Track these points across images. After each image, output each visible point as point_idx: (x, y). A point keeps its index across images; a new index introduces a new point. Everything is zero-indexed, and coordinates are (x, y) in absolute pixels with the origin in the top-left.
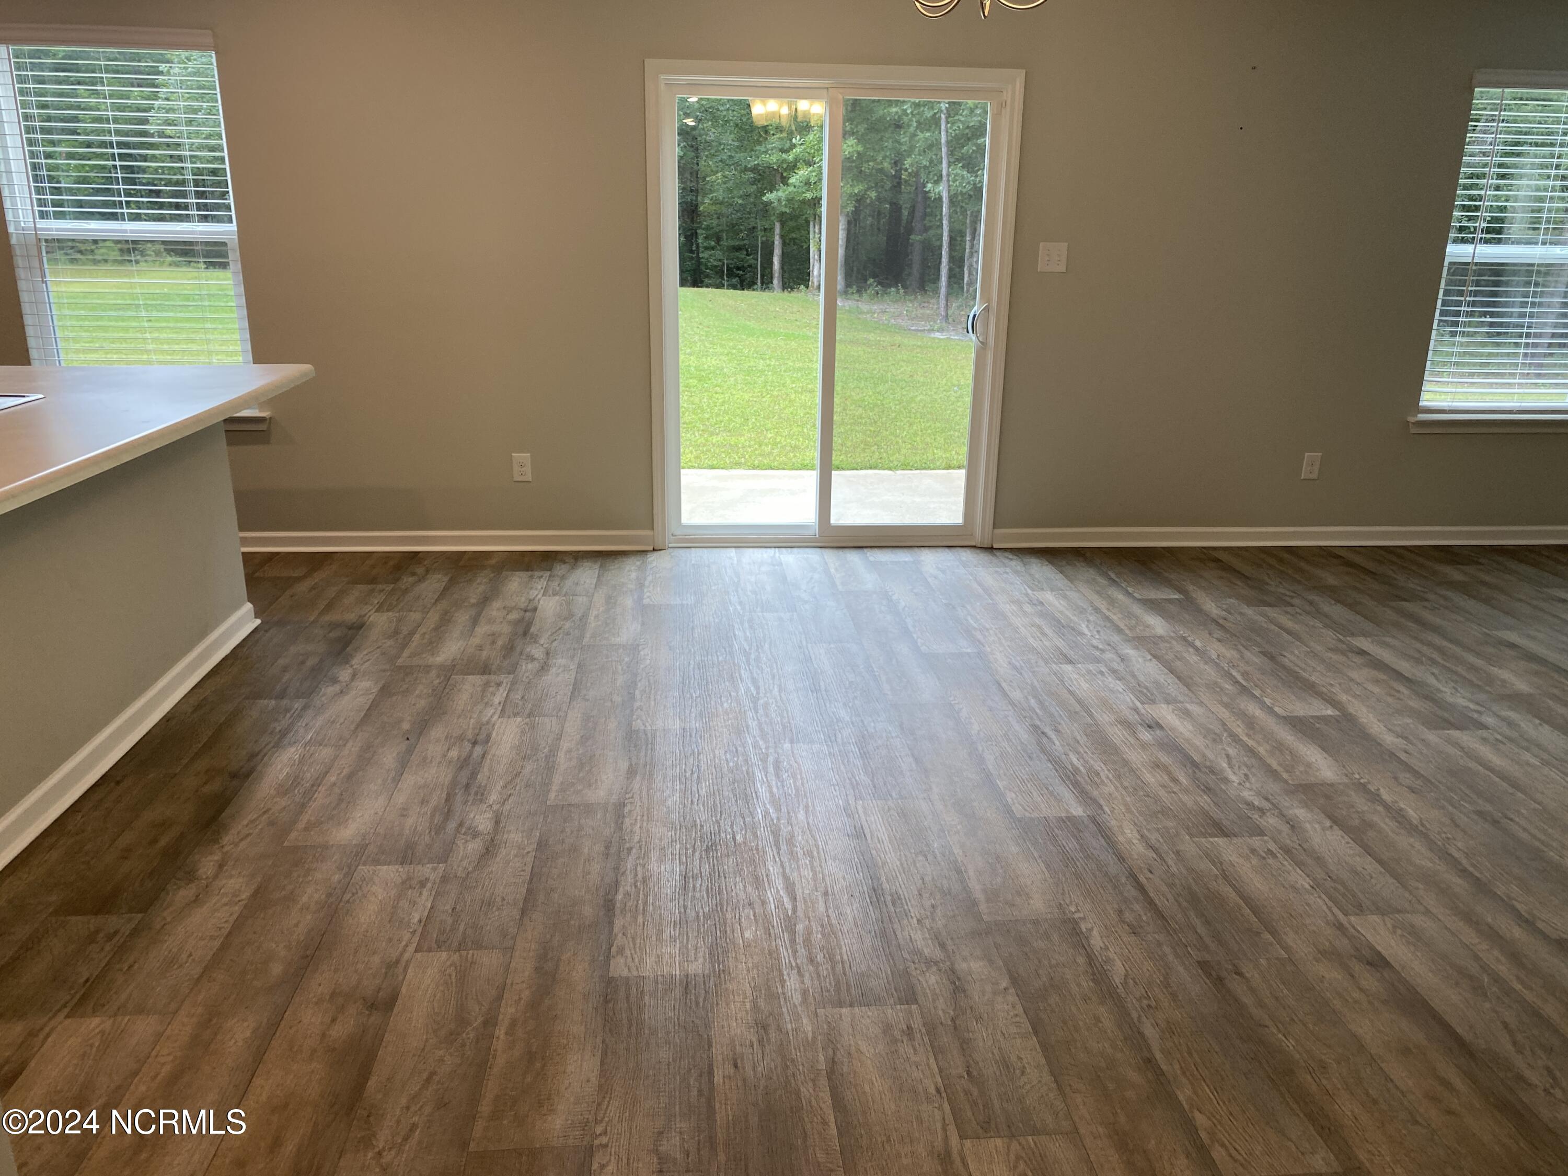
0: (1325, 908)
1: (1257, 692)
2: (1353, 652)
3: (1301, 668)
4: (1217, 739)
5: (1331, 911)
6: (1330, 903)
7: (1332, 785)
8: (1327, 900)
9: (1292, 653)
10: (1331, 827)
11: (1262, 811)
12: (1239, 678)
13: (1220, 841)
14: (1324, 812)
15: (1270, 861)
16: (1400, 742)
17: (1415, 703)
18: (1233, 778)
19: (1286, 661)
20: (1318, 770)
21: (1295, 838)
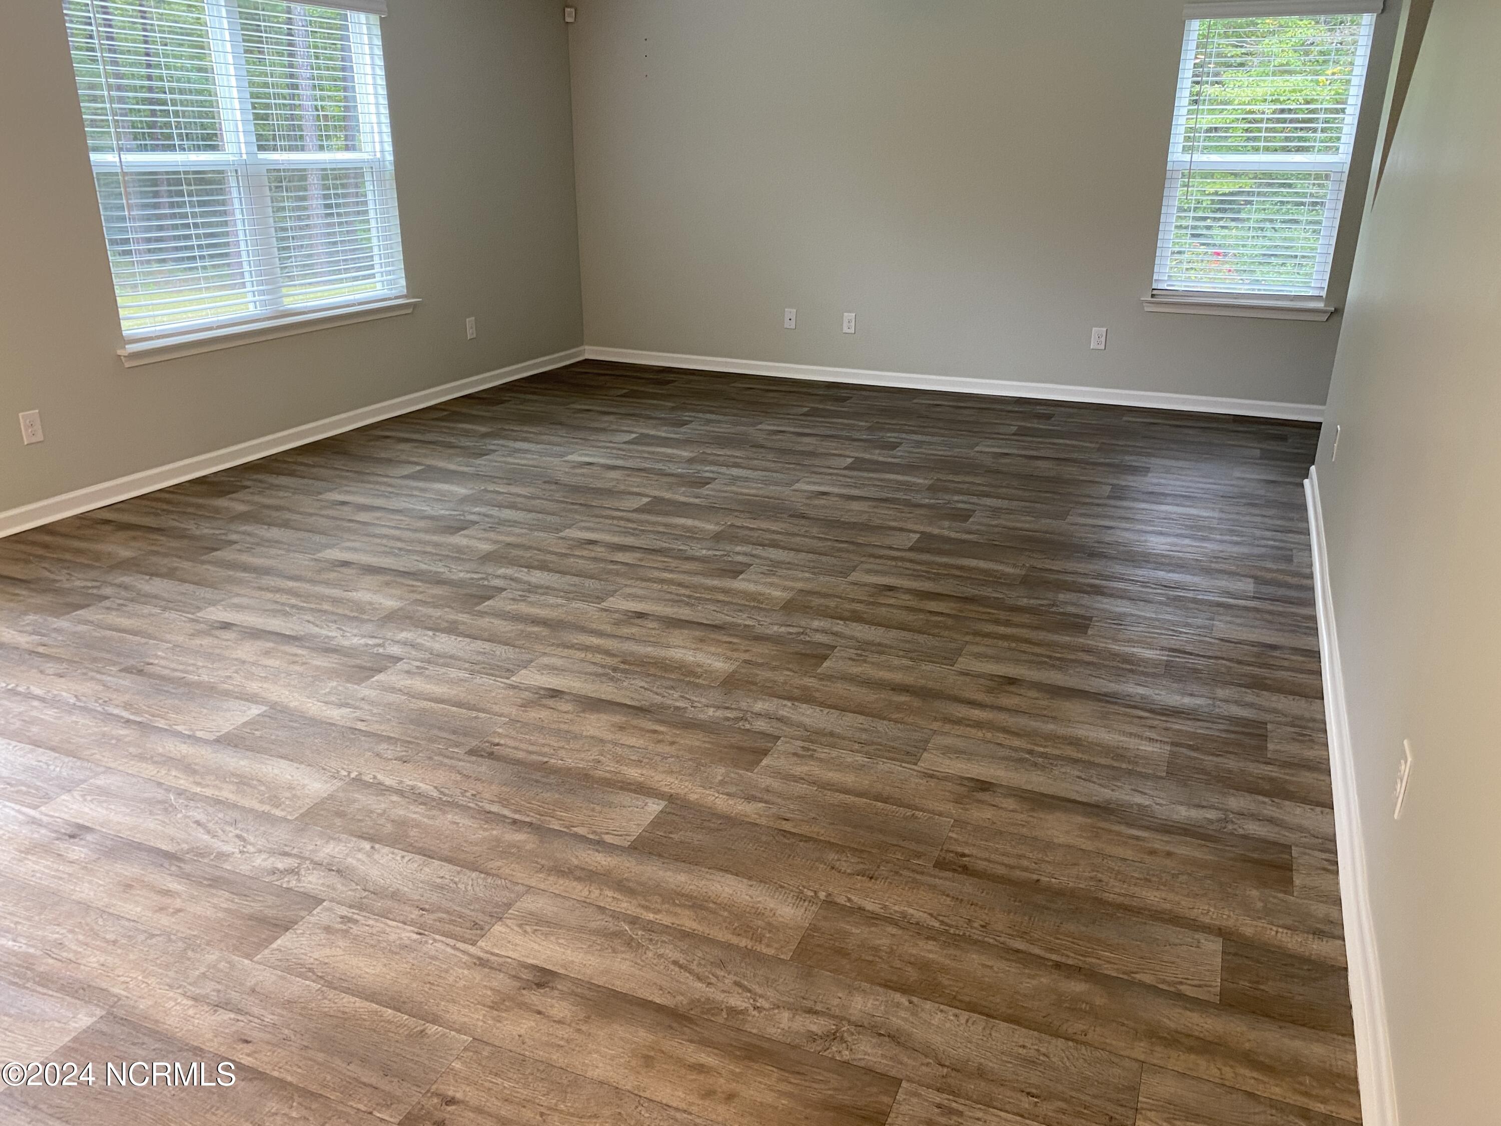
0: (449, 950)
1: (161, 723)
2: (217, 628)
3: (181, 671)
4: (168, 808)
5: (458, 949)
6: (452, 942)
7: (331, 797)
8: (444, 939)
9: (157, 657)
10: (372, 847)
11: (292, 871)
12: (126, 714)
13: (284, 941)
14: (352, 834)
15: (355, 929)
16: (345, 711)
17: (321, 661)
18: (227, 848)
19: (157, 670)
20: (304, 786)
21: (354, 886)
